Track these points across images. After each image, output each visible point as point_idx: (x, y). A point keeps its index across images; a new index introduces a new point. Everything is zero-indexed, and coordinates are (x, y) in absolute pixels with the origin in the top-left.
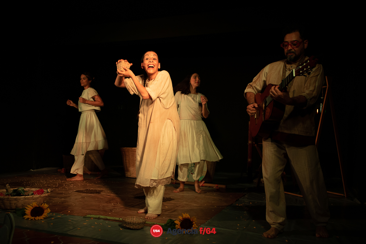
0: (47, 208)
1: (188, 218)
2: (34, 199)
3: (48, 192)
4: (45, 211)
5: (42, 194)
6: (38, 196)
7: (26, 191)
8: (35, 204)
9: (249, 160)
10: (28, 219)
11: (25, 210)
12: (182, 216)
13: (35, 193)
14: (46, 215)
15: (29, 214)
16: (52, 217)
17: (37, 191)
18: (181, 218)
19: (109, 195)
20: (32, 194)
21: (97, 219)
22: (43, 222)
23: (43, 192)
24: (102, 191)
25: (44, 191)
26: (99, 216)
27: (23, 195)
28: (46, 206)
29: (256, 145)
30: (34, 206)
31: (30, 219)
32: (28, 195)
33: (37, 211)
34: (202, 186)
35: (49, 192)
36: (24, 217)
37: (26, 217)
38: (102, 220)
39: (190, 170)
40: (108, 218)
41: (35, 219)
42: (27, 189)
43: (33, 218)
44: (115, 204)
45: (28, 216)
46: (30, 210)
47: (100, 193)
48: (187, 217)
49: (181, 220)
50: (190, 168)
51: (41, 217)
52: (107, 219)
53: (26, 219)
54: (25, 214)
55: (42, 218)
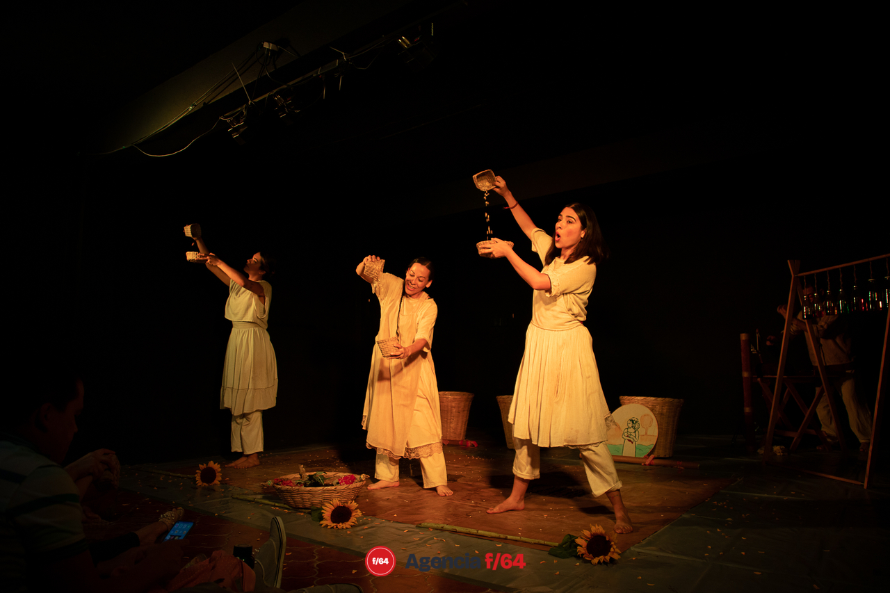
0: (356, 509)
1: (601, 534)
2: (338, 493)
3: (361, 481)
4: (353, 514)
5: (352, 483)
6: (346, 486)
7: (330, 478)
8: (336, 502)
9: (747, 410)
10: (327, 526)
11: (323, 511)
12: (590, 530)
13: (342, 482)
14: (354, 521)
15: (329, 518)
16: (364, 524)
17: (346, 478)
18: (587, 533)
19: (470, 485)
20: (338, 483)
21: (438, 531)
22: (348, 532)
23: (353, 480)
24: (460, 476)
25: (355, 479)
26: (442, 525)
27: (321, 485)
28: (354, 505)
29: (759, 379)
30: (335, 504)
31: (329, 527)
32: (332, 485)
33: (341, 514)
34: (650, 465)
35: (363, 481)
36: (322, 522)
37: (324, 523)
38: (447, 532)
39: (626, 434)
40: (458, 529)
41: (337, 527)
42: (329, 474)
43: (333, 525)
44: (477, 503)
45: (327, 522)
46: (331, 511)
47: (456, 481)
48: (598, 532)
49: (589, 538)
50: (626, 430)
51: (347, 525)
52: (456, 532)
53: (324, 527)
54: (321, 518)
55: (349, 527)
